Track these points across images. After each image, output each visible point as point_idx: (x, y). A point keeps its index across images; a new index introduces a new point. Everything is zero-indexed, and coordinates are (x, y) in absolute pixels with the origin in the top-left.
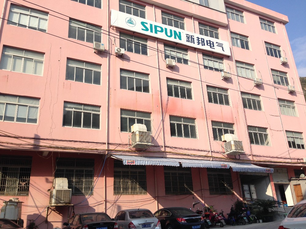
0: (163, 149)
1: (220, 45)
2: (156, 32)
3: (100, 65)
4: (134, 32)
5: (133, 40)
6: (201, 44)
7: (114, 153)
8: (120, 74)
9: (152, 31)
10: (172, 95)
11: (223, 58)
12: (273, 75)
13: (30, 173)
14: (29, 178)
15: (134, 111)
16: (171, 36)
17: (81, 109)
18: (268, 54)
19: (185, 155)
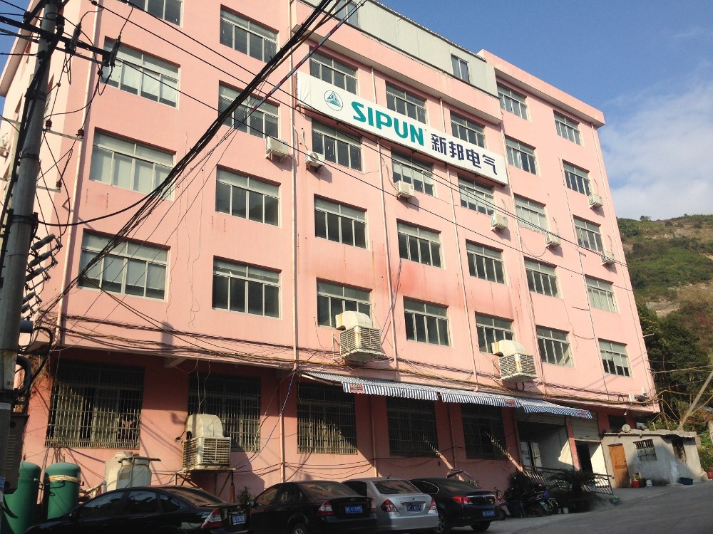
0: (393, 365)
1: (490, 161)
2: (379, 127)
3: (277, 185)
4: (339, 122)
5: (336, 137)
6: (456, 156)
7: (308, 369)
8: (315, 205)
9: (371, 123)
10: (406, 257)
11: (493, 186)
12: (577, 228)
13: (141, 402)
14: (140, 412)
15: (340, 285)
16: (405, 136)
17: (244, 274)
18: (569, 186)
19: (432, 378)
